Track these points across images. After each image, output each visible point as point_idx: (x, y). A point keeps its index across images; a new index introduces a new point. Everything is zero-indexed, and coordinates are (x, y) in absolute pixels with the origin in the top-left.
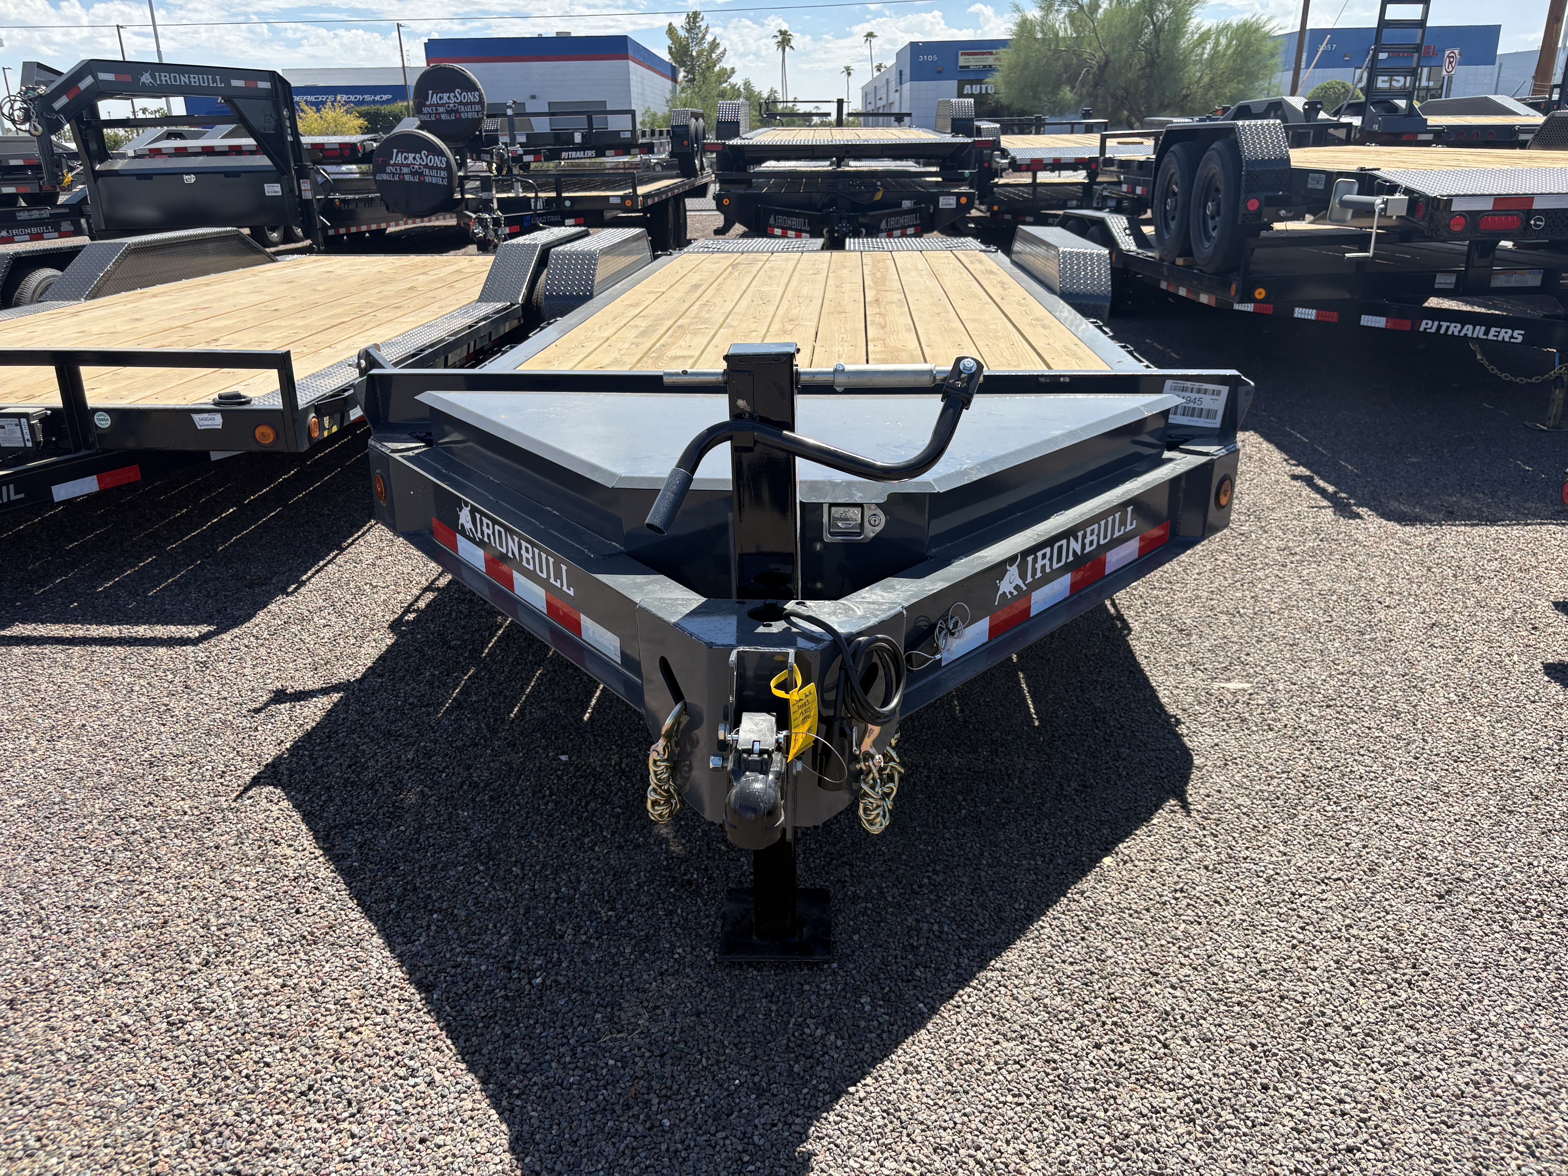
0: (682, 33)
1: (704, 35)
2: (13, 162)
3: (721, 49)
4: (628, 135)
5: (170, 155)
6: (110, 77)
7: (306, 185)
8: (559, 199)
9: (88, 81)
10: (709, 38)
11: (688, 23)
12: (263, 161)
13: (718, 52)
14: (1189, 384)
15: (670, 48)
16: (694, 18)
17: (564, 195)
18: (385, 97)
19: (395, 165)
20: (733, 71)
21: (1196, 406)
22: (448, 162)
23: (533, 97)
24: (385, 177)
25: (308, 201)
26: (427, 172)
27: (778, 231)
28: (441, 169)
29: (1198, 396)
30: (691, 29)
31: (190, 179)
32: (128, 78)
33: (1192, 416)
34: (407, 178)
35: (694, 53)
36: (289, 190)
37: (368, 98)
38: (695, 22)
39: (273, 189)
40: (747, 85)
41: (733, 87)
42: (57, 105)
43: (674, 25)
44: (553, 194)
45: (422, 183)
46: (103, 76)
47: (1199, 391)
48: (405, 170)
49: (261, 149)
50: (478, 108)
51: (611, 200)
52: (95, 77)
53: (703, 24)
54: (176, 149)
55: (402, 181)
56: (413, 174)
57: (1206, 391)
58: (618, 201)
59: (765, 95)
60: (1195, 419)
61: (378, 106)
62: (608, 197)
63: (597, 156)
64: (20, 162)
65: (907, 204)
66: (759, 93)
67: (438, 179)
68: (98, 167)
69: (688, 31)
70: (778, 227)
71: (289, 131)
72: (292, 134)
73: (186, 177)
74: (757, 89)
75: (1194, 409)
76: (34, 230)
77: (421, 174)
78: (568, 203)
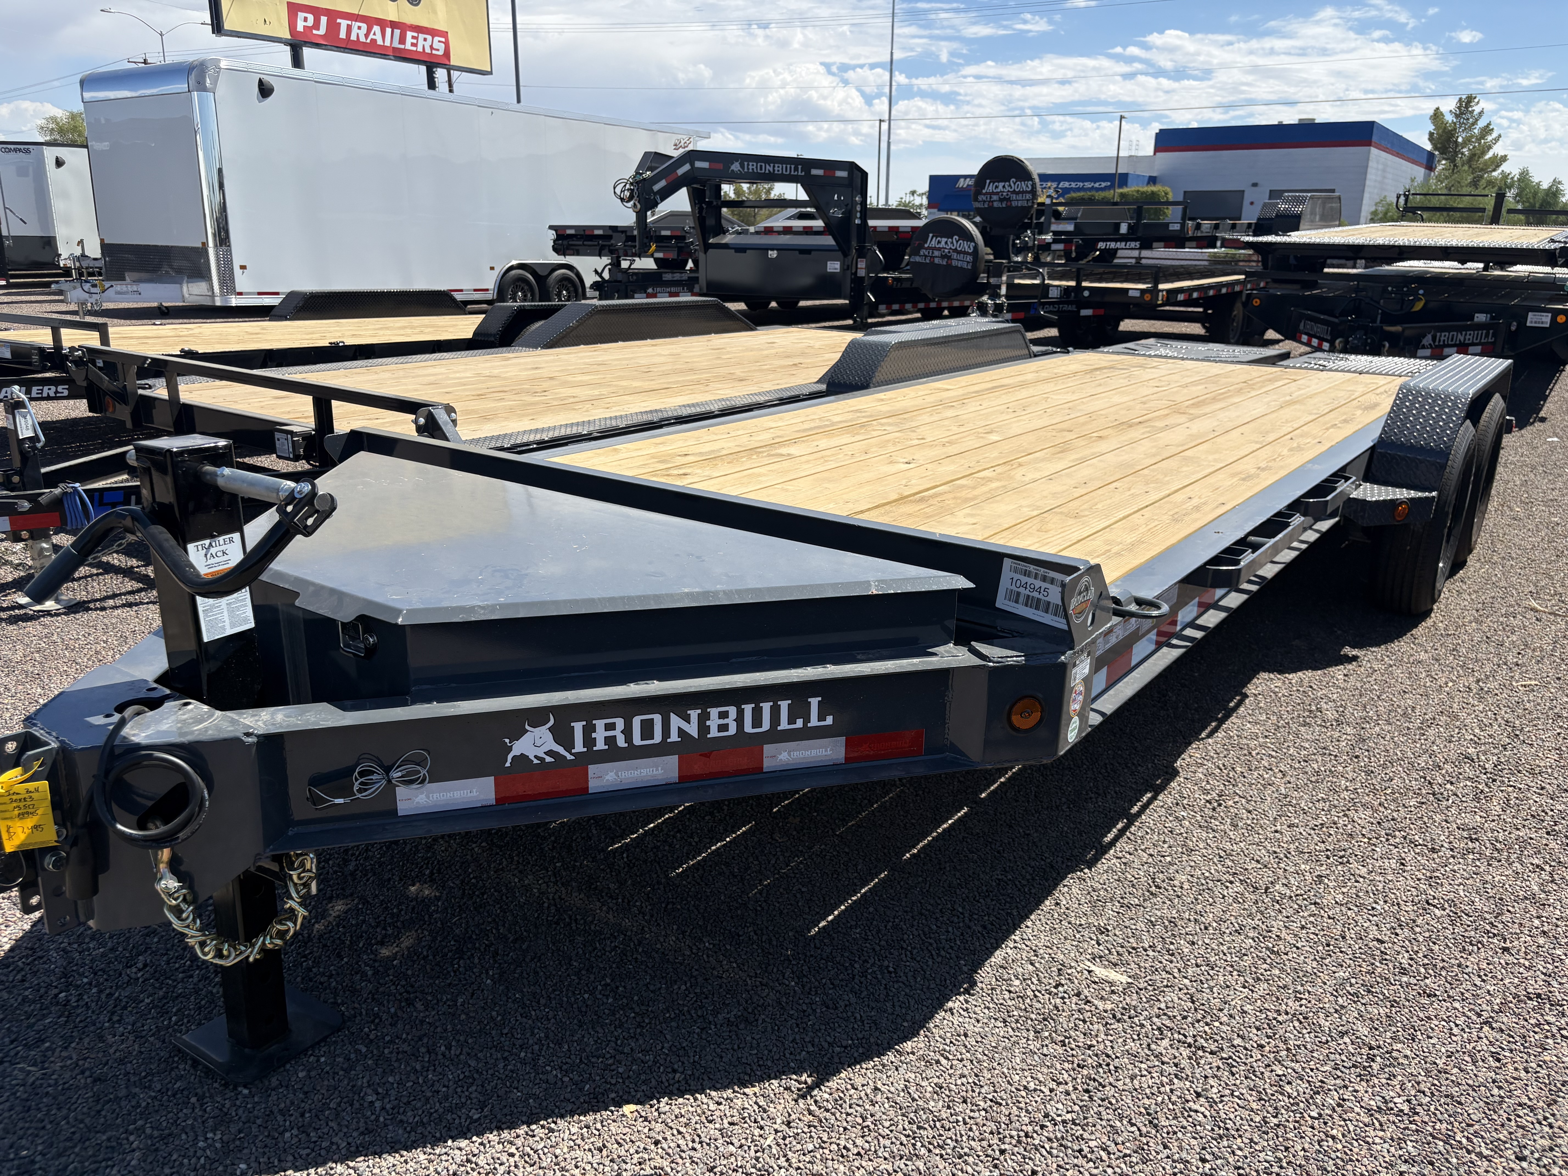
0: (1449, 118)
1: (1477, 120)
2: (664, 233)
3: (1494, 135)
4: (1177, 227)
5: (779, 233)
6: (705, 165)
7: (862, 264)
8: (1079, 288)
9: (686, 167)
10: (1481, 123)
11: (1459, 108)
12: (829, 241)
13: (1489, 138)
14: (1032, 568)
15: (1431, 134)
16: (1466, 104)
17: (1084, 284)
18: (1103, 184)
19: (929, 248)
20: (1504, 159)
21: (1041, 596)
22: (976, 248)
23: (1255, 185)
24: (918, 259)
25: (862, 278)
26: (955, 255)
27: (1305, 338)
28: (968, 253)
29: (1044, 585)
30: (1462, 113)
31: (773, 254)
32: (720, 166)
33: (1037, 608)
34: (936, 261)
35: (1460, 140)
36: (845, 268)
37: (1088, 185)
38: (1467, 107)
39: (834, 267)
40: (1524, 175)
41: (1505, 176)
42: (656, 188)
43: (1442, 109)
44: (1072, 283)
45: (949, 266)
46: (699, 164)
47: (1044, 579)
48: (936, 253)
49: (828, 230)
50: (1029, 196)
51: (1131, 293)
52: (692, 165)
53: (1477, 109)
54: (804, 227)
55: (932, 263)
56: (943, 257)
57: (1052, 581)
58: (1137, 294)
59: (1545, 186)
60: (1040, 613)
61: (1093, 193)
62: (1127, 290)
63: (1142, 248)
64: (667, 233)
65: (1480, 318)
66: (1538, 184)
67: (963, 262)
68: (711, 241)
69: (1457, 116)
70: (1306, 334)
71: (858, 215)
72: (861, 218)
73: (770, 252)
74: (1535, 180)
75: (1039, 600)
76: (673, 289)
77: (949, 258)
78: (1086, 294)
